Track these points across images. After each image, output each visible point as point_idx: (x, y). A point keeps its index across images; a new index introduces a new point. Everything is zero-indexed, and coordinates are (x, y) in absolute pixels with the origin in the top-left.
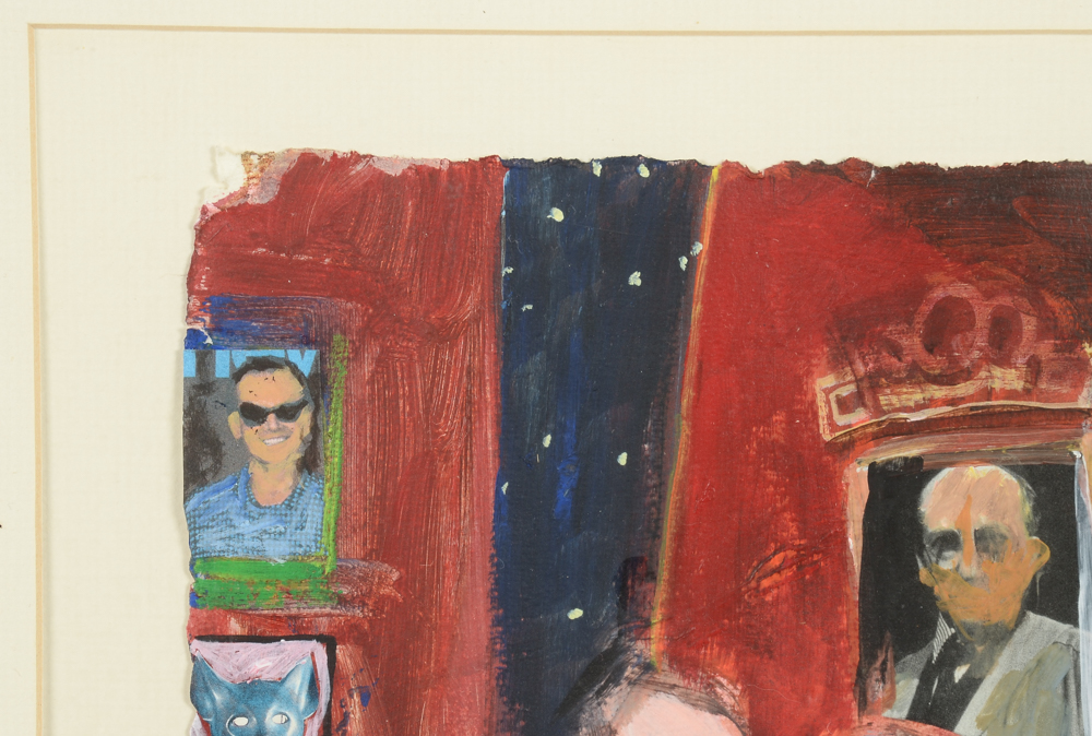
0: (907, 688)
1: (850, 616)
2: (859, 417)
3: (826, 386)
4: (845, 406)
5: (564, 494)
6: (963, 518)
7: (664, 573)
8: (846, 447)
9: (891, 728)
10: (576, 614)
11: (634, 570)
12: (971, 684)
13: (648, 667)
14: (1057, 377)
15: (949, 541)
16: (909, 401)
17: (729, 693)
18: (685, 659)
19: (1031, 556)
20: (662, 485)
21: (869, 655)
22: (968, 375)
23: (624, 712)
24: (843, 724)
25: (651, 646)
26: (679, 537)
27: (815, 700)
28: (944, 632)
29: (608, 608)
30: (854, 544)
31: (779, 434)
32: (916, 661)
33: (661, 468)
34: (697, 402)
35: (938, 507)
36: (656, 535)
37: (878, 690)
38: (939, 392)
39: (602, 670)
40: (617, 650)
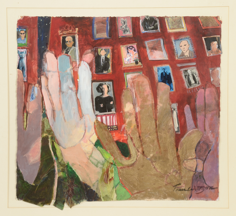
0: (65, 51)
1: (61, 47)
2: (61, 33)
3: (59, 31)
4: (60, 33)
5: (42, 39)
6: (68, 40)
7: (49, 44)
8: (61, 35)
9: (64, 54)
10: (43, 47)
11: (47, 44)
12: (69, 51)
13: (48, 51)
14: (74, 31)
15: (67, 42)
16: (65, 32)
17: (53, 52)
18: (50, 50)
19: (73, 43)
20: (49, 38)
21: (62, 49)
22: (68, 31)
23: (46, 54)
24: (61, 54)
25: (48, 49)
26: (50, 42)
27: (59, 52)
28: (67, 48)
29: (45, 47)
30: (61, 42)
31: (56, 35)
32: (65, 50)
33: (49, 37)
34: (51, 33)
35: (67, 39)
36: (48, 42)
37: (63, 52)
38: (66, 32)
39: (45, 51)
40: (46, 49)
